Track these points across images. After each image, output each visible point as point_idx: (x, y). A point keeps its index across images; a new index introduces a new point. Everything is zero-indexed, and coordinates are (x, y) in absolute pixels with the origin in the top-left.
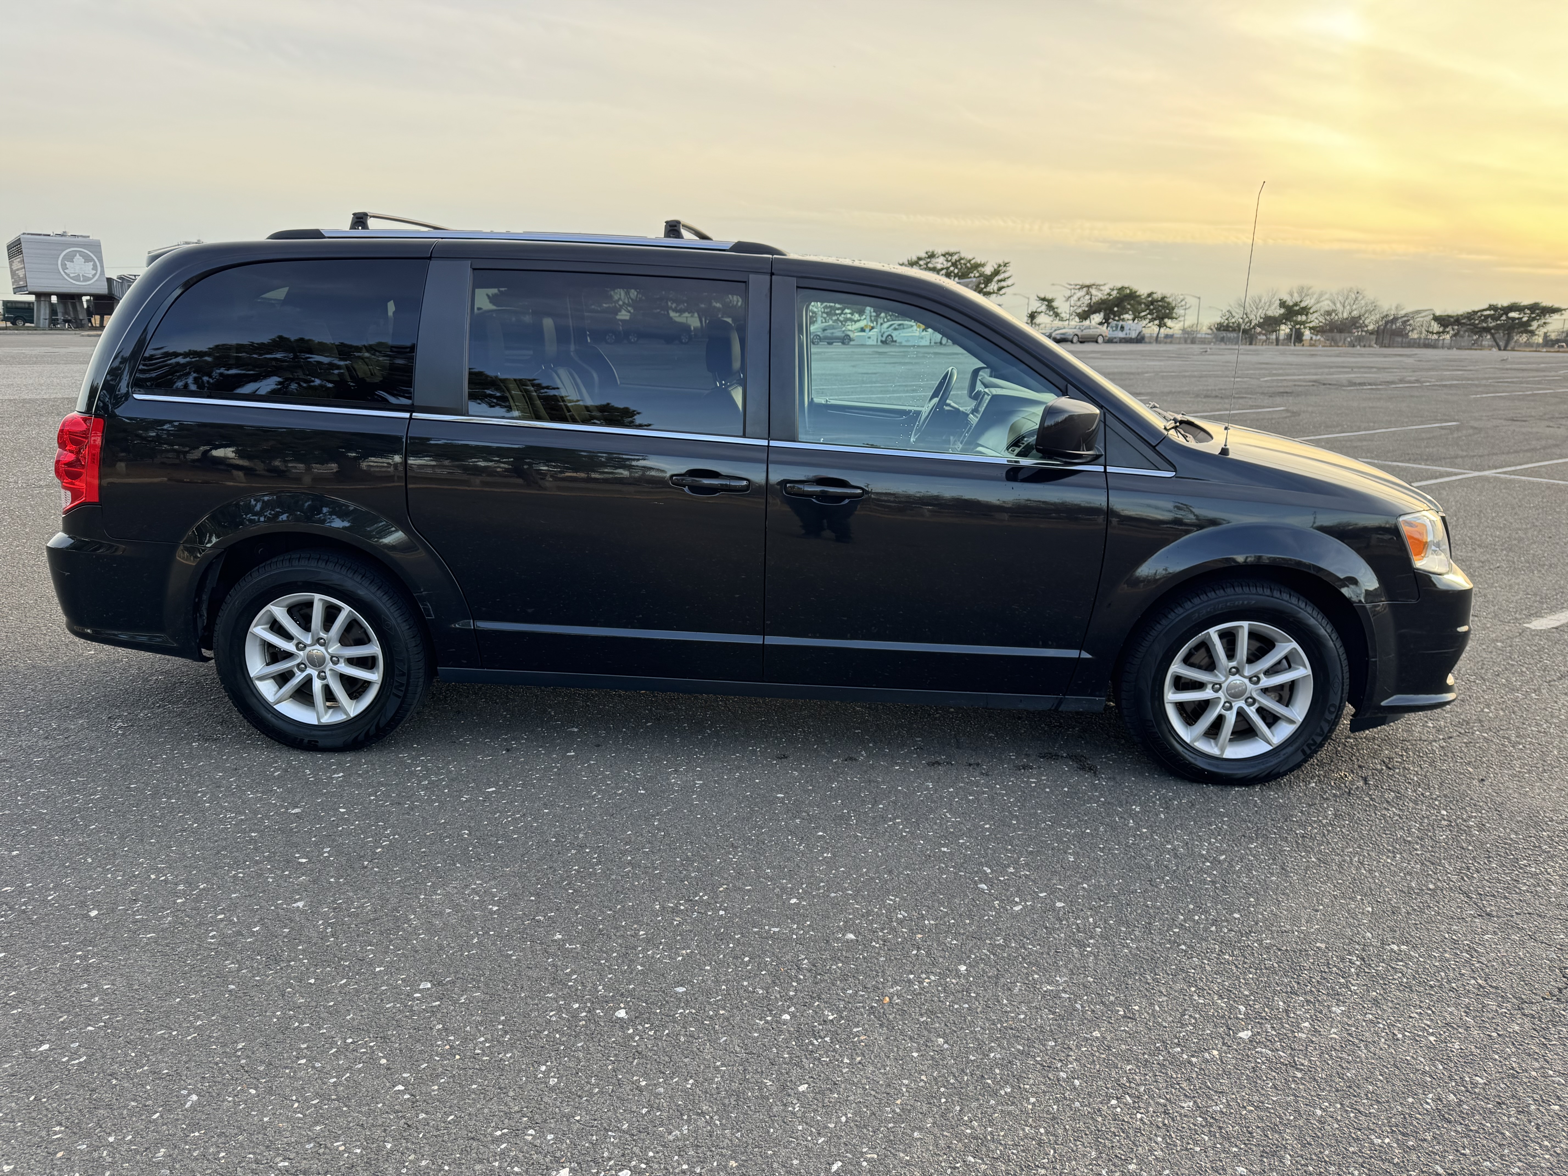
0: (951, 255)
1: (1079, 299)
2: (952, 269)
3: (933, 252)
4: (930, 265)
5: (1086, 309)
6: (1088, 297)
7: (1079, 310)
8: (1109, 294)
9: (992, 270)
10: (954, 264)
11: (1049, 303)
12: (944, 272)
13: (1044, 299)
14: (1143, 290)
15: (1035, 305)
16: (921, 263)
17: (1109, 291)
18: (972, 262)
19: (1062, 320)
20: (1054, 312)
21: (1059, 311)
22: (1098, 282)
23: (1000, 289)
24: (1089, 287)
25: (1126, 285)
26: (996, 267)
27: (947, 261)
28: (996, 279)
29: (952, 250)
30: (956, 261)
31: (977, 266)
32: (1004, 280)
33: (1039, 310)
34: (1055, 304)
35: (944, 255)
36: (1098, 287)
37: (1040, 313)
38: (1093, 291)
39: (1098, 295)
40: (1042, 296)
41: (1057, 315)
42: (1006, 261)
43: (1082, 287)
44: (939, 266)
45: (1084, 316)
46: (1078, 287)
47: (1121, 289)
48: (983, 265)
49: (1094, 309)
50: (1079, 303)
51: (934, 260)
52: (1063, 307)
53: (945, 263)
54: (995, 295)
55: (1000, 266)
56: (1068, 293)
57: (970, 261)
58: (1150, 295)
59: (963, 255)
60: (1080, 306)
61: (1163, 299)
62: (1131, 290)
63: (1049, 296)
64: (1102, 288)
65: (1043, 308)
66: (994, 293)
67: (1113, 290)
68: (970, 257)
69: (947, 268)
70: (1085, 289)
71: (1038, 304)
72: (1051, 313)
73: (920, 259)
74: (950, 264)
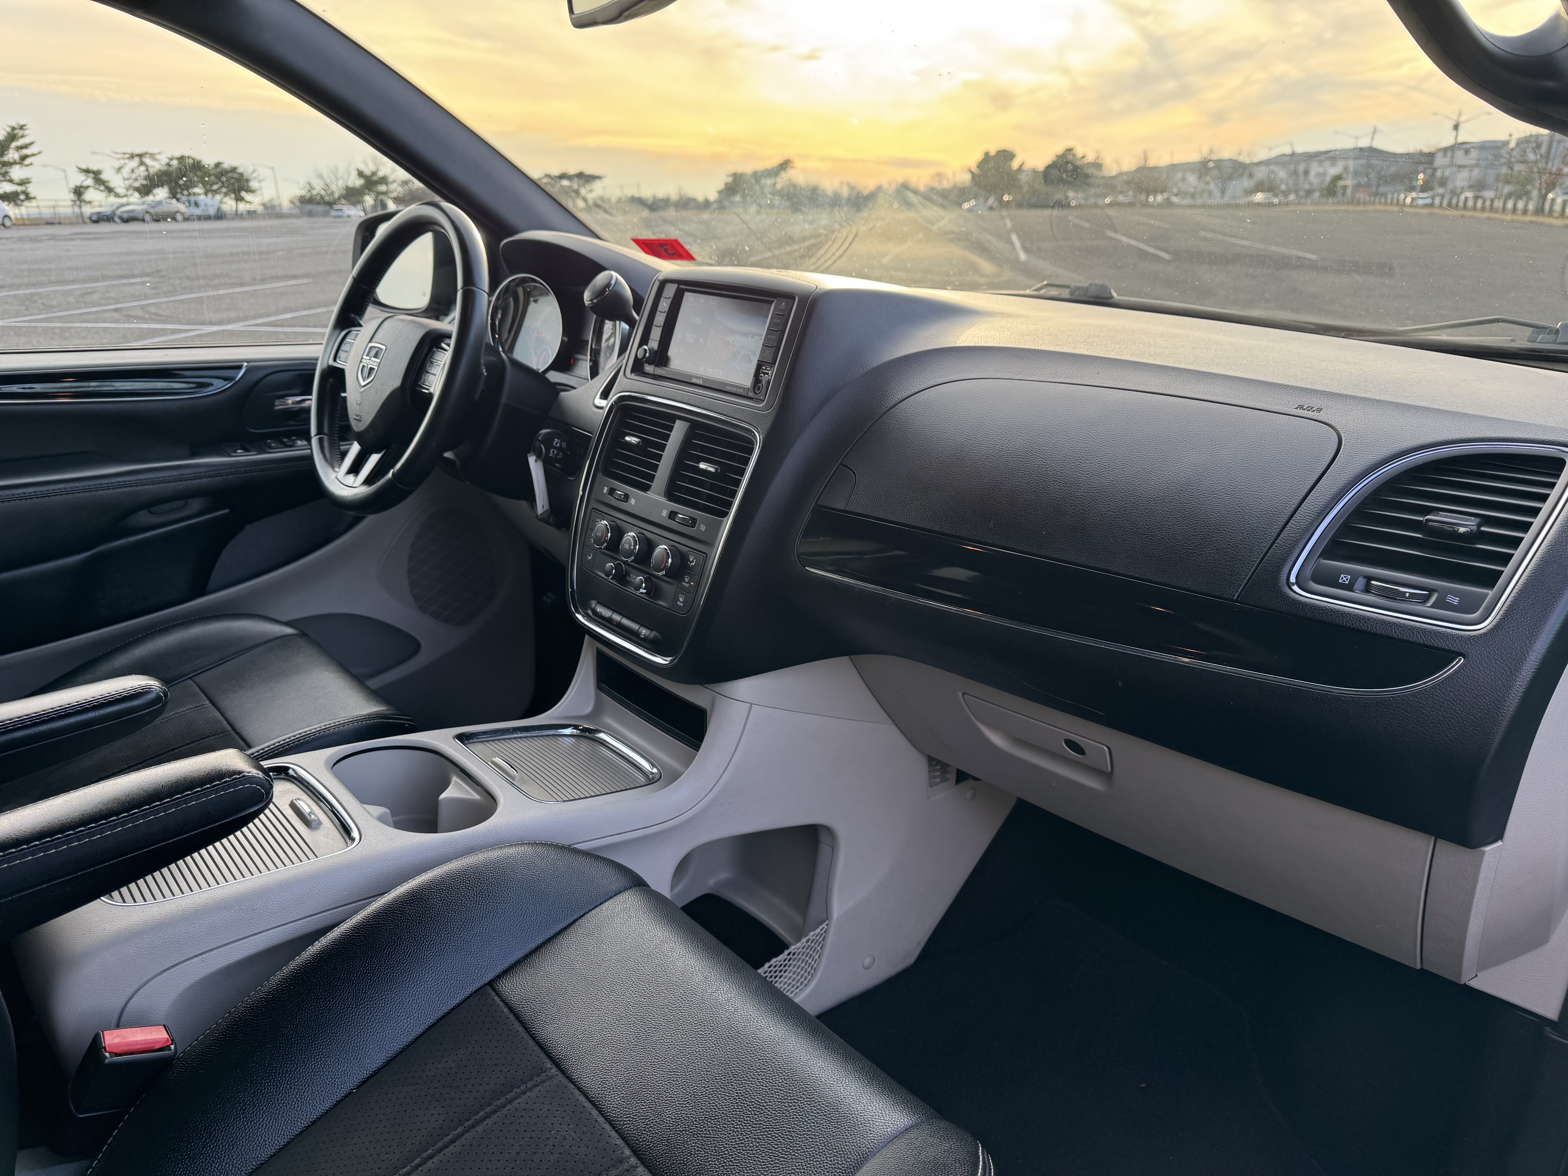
1: (133, 171)
5: (145, 182)
6: (143, 168)
7: (137, 184)
8: (168, 165)
11: (96, 175)
14: (209, 161)
15: (80, 179)
17: (167, 161)
19: (117, 195)
21: (112, 185)
22: (151, 151)
23: (24, 158)
24: (140, 156)
25: (186, 154)
28: (14, 144)
32: (26, 146)
33: (86, 184)
34: (104, 176)
36: (152, 156)
37: (87, 187)
38: (148, 161)
39: (155, 166)
40: (84, 167)
41: (110, 190)
42: (22, 123)
43: (132, 156)
45: (145, 190)
46: (127, 156)
47: (181, 159)
50: (134, 176)
52: (117, 182)
54: (17, 167)
55: (13, 129)
56: (117, 164)
58: (218, 165)
60: (136, 180)
61: (234, 170)
62: (194, 160)
63: (94, 168)
64: (157, 157)
65: (89, 182)
66: (15, 163)
67: (171, 159)
70: (137, 159)
72: (102, 188)
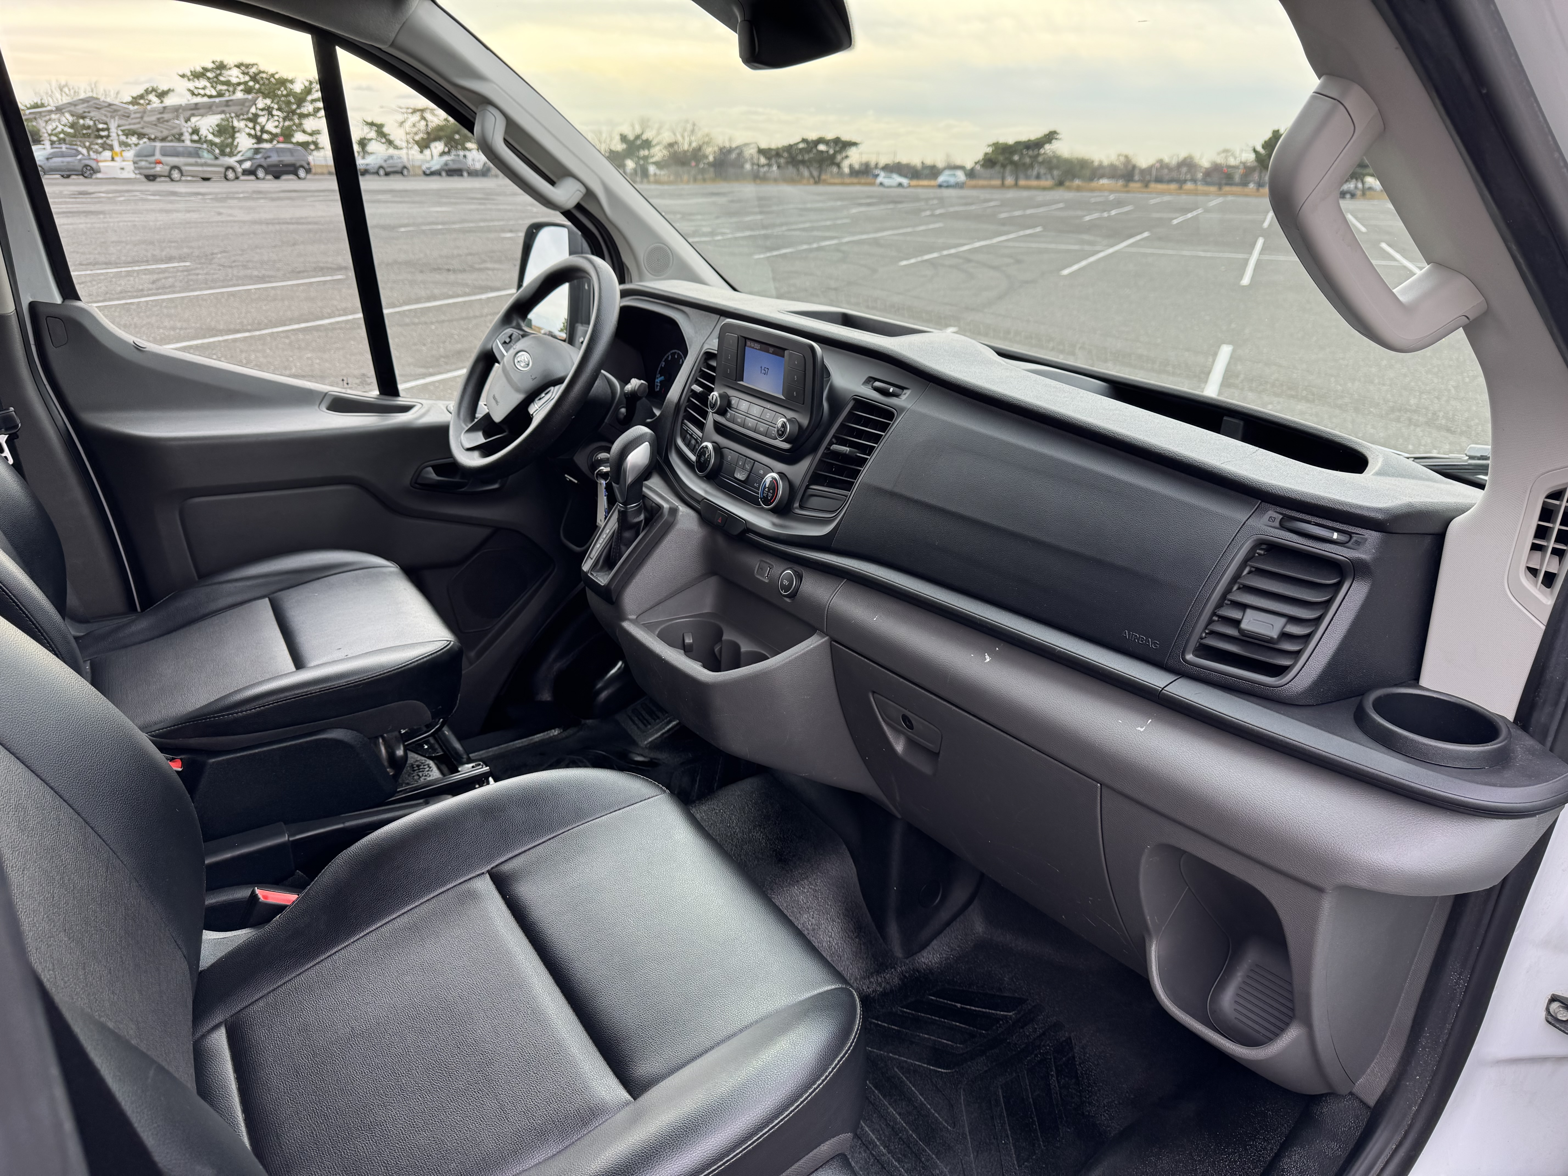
0: (248, 66)
2: (251, 84)
3: (222, 63)
4: (222, 78)
9: (303, 87)
10: (254, 78)
12: (242, 87)
13: (372, 124)
16: (209, 74)
18: (277, 76)
20: (386, 139)
26: (307, 84)
27: (244, 73)
29: (247, 61)
30: (256, 74)
31: (283, 82)
35: (238, 66)
44: (234, 80)
48: (292, 82)
49: (432, 136)
51: (226, 73)
53: (241, 76)
57: (273, 75)
59: (262, 68)
68: (271, 71)
69: (246, 83)
71: (366, 129)
73: (206, 70)
74: (247, 78)
